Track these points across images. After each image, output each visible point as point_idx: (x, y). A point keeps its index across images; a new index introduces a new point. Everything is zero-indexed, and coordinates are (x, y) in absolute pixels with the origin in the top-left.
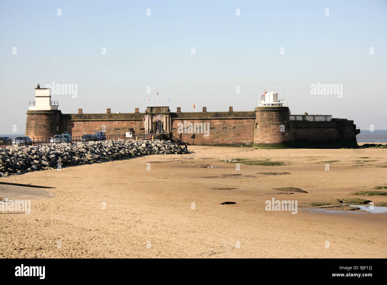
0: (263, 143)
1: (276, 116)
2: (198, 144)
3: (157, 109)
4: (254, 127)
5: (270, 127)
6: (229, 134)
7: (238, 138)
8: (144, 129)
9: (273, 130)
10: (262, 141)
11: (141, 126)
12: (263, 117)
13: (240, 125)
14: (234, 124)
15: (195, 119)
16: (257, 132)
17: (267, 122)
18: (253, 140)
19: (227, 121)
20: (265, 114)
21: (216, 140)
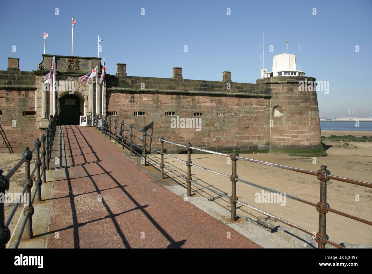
0: (296, 144)
2: (168, 150)
3: (70, 61)
4: (269, 114)
5: (307, 115)
6: (228, 128)
7: (245, 135)
8: (34, 113)
9: (312, 119)
10: (295, 140)
11: (26, 105)
12: (293, 95)
14: (236, 107)
15: (162, 93)
16: (281, 124)
17: (301, 104)
18: (270, 138)
19: (224, 99)
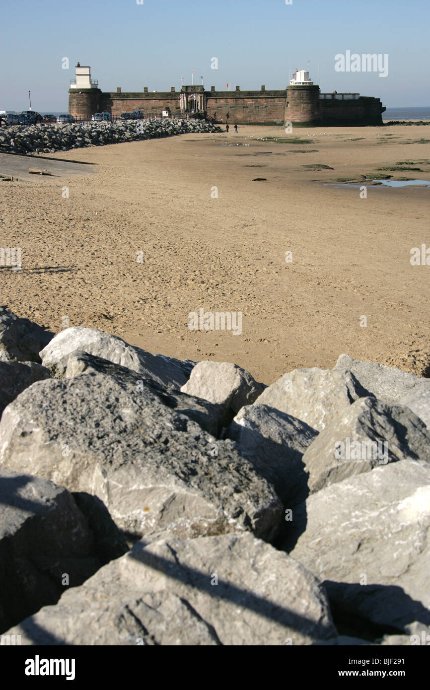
1: (307, 95)
3: (192, 88)
4: (285, 106)
5: (300, 106)
6: (261, 113)
7: (269, 117)
8: (180, 108)
9: (303, 108)
10: (293, 119)
11: (177, 105)
12: (294, 96)
13: (272, 104)
14: (266, 103)
15: (229, 98)
16: (288, 112)
17: (297, 101)
18: (284, 119)
19: (259, 100)
20: (296, 93)
21: (249, 119)
